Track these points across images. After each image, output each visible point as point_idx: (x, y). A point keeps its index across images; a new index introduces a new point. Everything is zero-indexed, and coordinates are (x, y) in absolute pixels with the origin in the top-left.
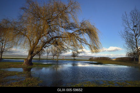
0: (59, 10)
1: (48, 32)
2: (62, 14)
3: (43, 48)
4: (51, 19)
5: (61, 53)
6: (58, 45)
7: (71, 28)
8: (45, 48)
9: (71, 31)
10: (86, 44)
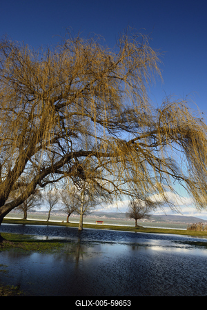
0: (91, 73)
1: (56, 139)
2: (101, 84)
3: (38, 187)
4: (66, 98)
5: (94, 205)
6: (84, 179)
7: (127, 124)
8: (43, 186)
9: (126, 136)
10: (178, 177)
